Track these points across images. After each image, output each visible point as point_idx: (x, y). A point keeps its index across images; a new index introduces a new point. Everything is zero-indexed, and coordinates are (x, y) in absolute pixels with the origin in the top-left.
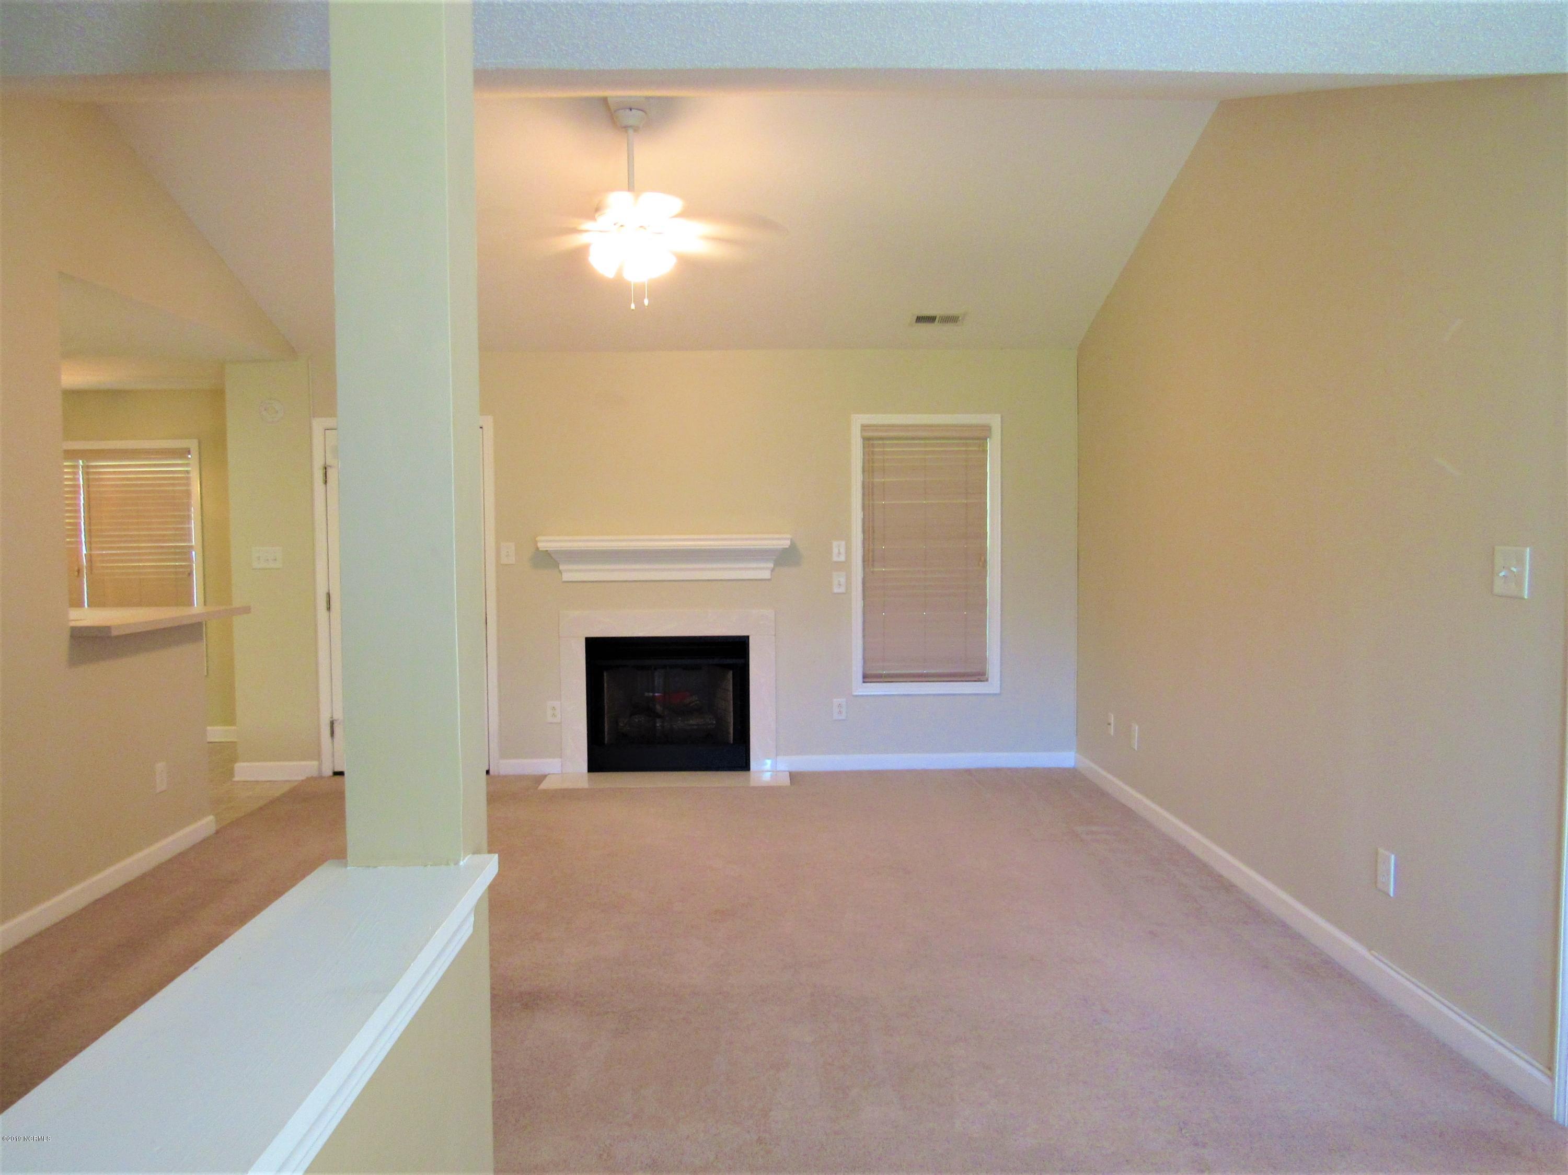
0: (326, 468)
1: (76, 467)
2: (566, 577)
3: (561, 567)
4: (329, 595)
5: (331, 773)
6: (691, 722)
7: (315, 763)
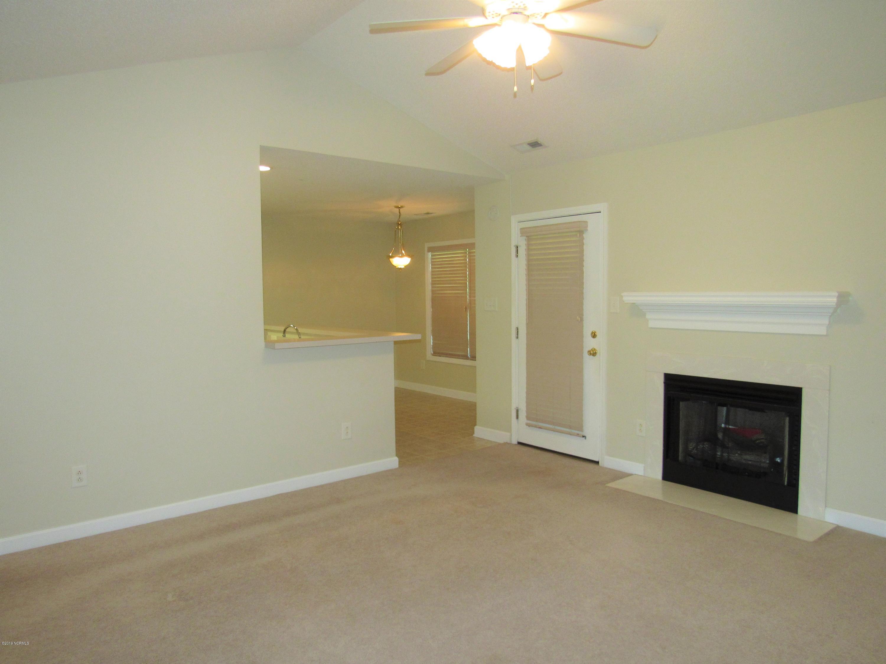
0: (517, 247)
1: (466, 253)
2: (651, 324)
3: (648, 316)
4: (518, 329)
5: (516, 443)
6: (748, 457)
7: (509, 434)
